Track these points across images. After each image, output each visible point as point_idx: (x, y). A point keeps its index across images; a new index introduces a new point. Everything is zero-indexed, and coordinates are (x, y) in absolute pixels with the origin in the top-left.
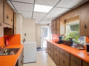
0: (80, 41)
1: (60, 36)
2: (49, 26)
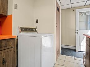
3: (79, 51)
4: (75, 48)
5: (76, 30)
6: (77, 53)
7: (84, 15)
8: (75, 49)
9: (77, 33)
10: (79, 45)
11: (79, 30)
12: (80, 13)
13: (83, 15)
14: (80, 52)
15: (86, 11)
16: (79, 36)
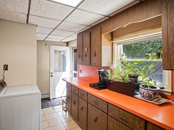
0: (155, 82)
1: (102, 70)
2: (69, 48)
3: (53, 99)
4: (49, 95)
5: (51, 72)
6: (52, 101)
7: (59, 54)
8: (49, 98)
9: (52, 76)
10: (54, 91)
11: (53, 72)
12: (55, 51)
13: (57, 54)
14: (55, 100)
15: (60, 50)
16: (54, 80)
